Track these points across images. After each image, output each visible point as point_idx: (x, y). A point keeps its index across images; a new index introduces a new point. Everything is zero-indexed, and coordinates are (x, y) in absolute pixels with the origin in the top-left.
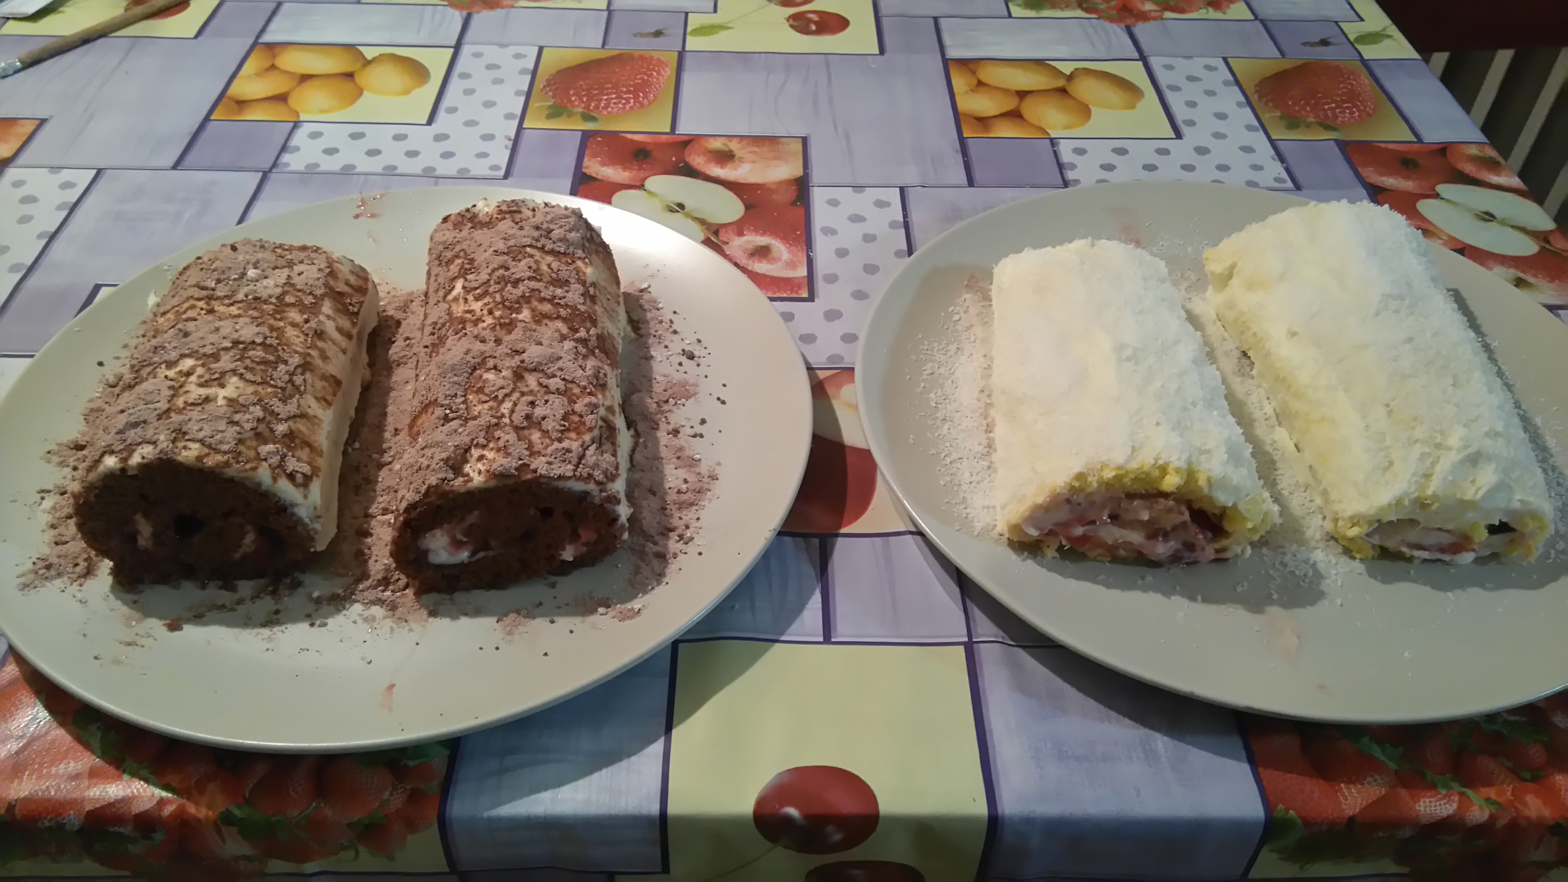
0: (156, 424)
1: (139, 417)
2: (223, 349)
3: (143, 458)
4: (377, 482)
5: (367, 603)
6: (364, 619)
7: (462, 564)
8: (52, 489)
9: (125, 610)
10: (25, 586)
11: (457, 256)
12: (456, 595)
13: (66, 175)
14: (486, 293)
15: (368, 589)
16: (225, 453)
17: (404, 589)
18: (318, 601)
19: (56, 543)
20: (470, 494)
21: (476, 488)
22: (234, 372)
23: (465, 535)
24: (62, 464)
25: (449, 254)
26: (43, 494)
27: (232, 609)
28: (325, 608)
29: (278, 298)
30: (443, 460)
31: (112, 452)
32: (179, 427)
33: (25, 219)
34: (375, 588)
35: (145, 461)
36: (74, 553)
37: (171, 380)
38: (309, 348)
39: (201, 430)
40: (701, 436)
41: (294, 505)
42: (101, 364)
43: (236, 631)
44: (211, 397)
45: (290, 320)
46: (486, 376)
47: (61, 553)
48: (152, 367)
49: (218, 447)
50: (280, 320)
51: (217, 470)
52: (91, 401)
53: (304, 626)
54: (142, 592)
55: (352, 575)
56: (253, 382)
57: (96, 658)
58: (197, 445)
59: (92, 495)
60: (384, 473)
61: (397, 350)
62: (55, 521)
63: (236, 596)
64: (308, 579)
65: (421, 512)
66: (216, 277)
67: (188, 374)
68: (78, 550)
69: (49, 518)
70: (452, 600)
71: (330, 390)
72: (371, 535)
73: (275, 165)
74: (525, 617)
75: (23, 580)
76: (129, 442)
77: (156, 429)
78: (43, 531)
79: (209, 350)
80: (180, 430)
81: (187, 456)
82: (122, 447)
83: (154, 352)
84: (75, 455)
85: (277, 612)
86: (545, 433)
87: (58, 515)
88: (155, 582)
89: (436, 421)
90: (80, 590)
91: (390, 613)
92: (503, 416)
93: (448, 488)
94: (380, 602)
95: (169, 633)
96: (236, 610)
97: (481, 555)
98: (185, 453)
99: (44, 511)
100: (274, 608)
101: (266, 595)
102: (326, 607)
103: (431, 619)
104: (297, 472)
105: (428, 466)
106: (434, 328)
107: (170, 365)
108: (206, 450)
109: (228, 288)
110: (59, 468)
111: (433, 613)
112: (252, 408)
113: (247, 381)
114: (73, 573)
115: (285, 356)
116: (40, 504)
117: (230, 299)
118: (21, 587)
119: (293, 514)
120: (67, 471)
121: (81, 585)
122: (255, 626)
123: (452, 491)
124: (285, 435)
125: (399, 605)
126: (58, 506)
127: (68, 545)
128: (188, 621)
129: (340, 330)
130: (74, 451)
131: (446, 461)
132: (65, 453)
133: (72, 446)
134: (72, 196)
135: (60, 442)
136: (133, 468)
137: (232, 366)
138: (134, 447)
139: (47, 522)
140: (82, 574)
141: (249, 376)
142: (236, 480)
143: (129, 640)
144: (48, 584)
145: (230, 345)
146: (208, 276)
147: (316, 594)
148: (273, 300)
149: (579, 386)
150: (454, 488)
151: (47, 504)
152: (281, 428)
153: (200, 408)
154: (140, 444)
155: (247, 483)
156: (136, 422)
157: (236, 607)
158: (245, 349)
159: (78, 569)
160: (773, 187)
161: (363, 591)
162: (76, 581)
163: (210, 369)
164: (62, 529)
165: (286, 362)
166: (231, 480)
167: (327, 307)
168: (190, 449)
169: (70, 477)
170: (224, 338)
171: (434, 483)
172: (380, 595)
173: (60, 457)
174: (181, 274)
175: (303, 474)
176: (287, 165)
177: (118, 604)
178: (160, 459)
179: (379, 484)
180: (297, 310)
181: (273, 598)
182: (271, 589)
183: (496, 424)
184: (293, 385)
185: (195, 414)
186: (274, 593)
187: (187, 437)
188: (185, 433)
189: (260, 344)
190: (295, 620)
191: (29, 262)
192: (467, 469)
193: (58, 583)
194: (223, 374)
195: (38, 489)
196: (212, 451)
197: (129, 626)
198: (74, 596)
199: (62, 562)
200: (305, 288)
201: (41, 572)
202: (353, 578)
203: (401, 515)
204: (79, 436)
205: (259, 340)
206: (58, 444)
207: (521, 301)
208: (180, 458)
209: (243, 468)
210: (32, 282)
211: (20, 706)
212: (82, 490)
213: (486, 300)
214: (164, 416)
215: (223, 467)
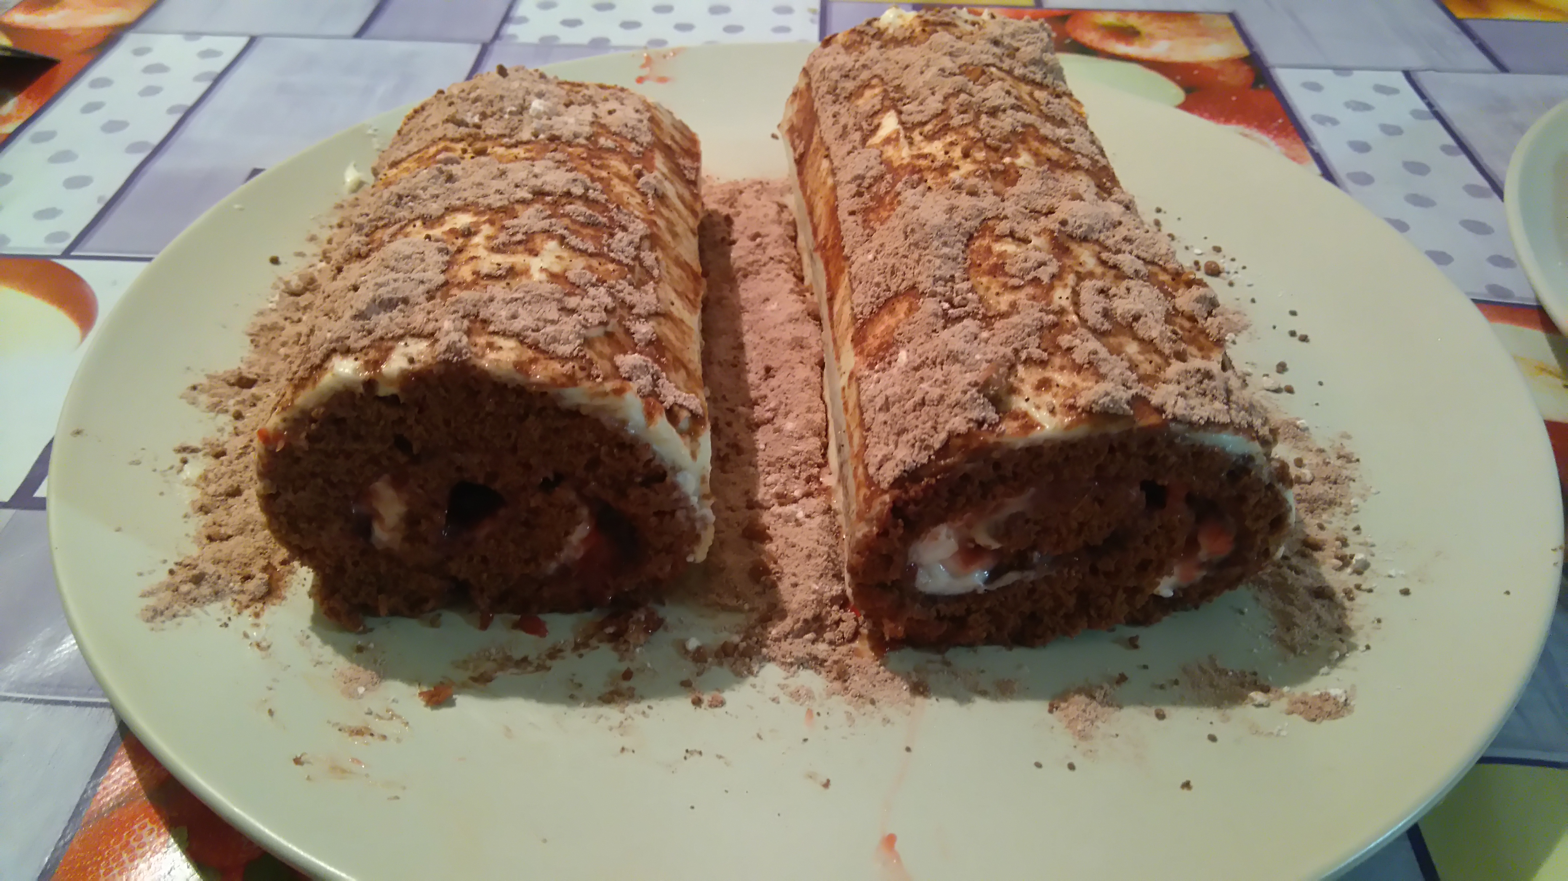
0: (429, 306)
1: (395, 290)
2: (518, 202)
3: (411, 361)
4: (757, 450)
5: (792, 664)
6: (791, 695)
7: (974, 595)
8: (200, 446)
9: (341, 663)
10: (155, 614)
11: (867, 85)
12: (952, 654)
13: (206, 42)
14: (946, 129)
15: (786, 637)
16: (564, 359)
17: (852, 640)
18: (699, 656)
19: (211, 538)
20: (1034, 451)
21: (1046, 441)
22: (548, 233)
23: (996, 537)
24: (217, 408)
25: (850, 85)
26: (185, 455)
27: (541, 667)
28: (717, 672)
29: (588, 139)
30: (976, 384)
31: (347, 352)
32: (475, 311)
33: (151, 91)
34: (799, 634)
35: (417, 366)
36: (244, 556)
37: (437, 241)
38: (651, 213)
39: (514, 317)
40: (1290, 390)
41: (676, 469)
42: (275, 261)
43: (558, 709)
44: (518, 267)
45: (614, 170)
46: (998, 247)
47: (218, 555)
48: (397, 226)
49: (552, 348)
50: (600, 167)
51: (552, 391)
52: (261, 313)
53: (681, 705)
54: (371, 630)
55: (752, 610)
56: (583, 252)
57: (297, 761)
58: (511, 343)
59: (303, 435)
60: (762, 437)
61: (742, 253)
62: (207, 501)
63: (547, 643)
64: (670, 613)
65: (929, 486)
66: (481, 109)
67: (468, 233)
68: (250, 551)
69: (196, 495)
70: (947, 664)
71: (691, 286)
72: (771, 539)
73: (497, 36)
74: (1102, 704)
75: (151, 601)
76: (378, 333)
77: (429, 313)
78: (186, 516)
79: (496, 201)
80: (477, 316)
81: (498, 361)
82: (366, 342)
83: (397, 205)
84: (237, 394)
85: (627, 675)
86: (1148, 344)
87: (212, 489)
88: (394, 612)
89: (932, 320)
90: (257, 625)
91: (837, 685)
92: (1062, 312)
93: (992, 439)
94: (815, 663)
95: (428, 710)
96: (549, 669)
97: (1011, 577)
98: (492, 355)
99: (187, 483)
100: (622, 667)
101: (601, 641)
102: (715, 669)
103: (919, 700)
104: (681, 406)
105: (942, 398)
106: (859, 186)
107: (429, 221)
108: (530, 353)
109: (502, 124)
110: (213, 414)
111: (919, 689)
112: (592, 291)
113: (574, 249)
114: (242, 592)
115: (623, 219)
116: (180, 471)
117: (510, 136)
118: (150, 614)
119: (675, 487)
120: (225, 420)
121: (257, 615)
122: (590, 701)
123: (997, 445)
124: (650, 343)
125: (851, 671)
126: (211, 476)
127: (232, 542)
128: (463, 687)
129: (681, 197)
130: (236, 388)
131: (983, 387)
132: (220, 391)
133: (233, 380)
134: (218, 65)
135: (212, 372)
136: (390, 382)
137: (545, 224)
138: (390, 344)
139: (193, 502)
140: (258, 594)
141: (574, 241)
142: (584, 411)
143: (356, 723)
144: (196, 610)
145: (530, 196)
146: (467, 108)
147: (693, 644)
148: (582, 141)
149: (1165, 270)
150: (1004, 440)
151: (194, 469)
152: (643, 330)
153: (503, 284)
154: (401, 337)
155: (604, 419)
156: (390, 300)
157: (548, 663)
158: (555, 203)
159: (251, 585)
160: (1216, 67)
161: (777, 640)
162: (247, 607)
163: (503, 227)
164: (219, 515)
165: (624, 229)
166: (575, 414)
167: (659, 161)
168: (501, 348)
169: (230, 429)
170: (517, 186)
171: (963, 428)
172: (810, 648)
173: (213, 396)
174: (410, 118)
175: (691, 411)
176: (514, 36)
177: (328, 652)
178: (446, 362)
179: (760, 454)
180: (620, 158)
181: (616, 649)
182: (610, 630)
183: (1055, 325)
184: (641, 265)
185: (498, 290)
186: (617, 638)
187: (492, 328)
188: (485, 322)
189: (580, 197)
190: (662, 692)
191: (156, 140)
192: (1019, 404)
193: (215, 609)
194: (530, 236)
195: (177, 445)
196: (541, 356)
197: (352, 695)
198: (246, 636)
199: (222, 571)
200: (625, 130)
201: (185, 588)
202: (755, 616)
203: (884, 492)
204: (244, 367)
205: (578, 190)
206: (209, 377)
207: (1013, 139)
208: (485, 364)
209: (600, 389)
210: (162, 164)
211: (139, 852)
212: (281, 426)
213: (949, 139)
214: (439, 294)
215: (563, 385)
